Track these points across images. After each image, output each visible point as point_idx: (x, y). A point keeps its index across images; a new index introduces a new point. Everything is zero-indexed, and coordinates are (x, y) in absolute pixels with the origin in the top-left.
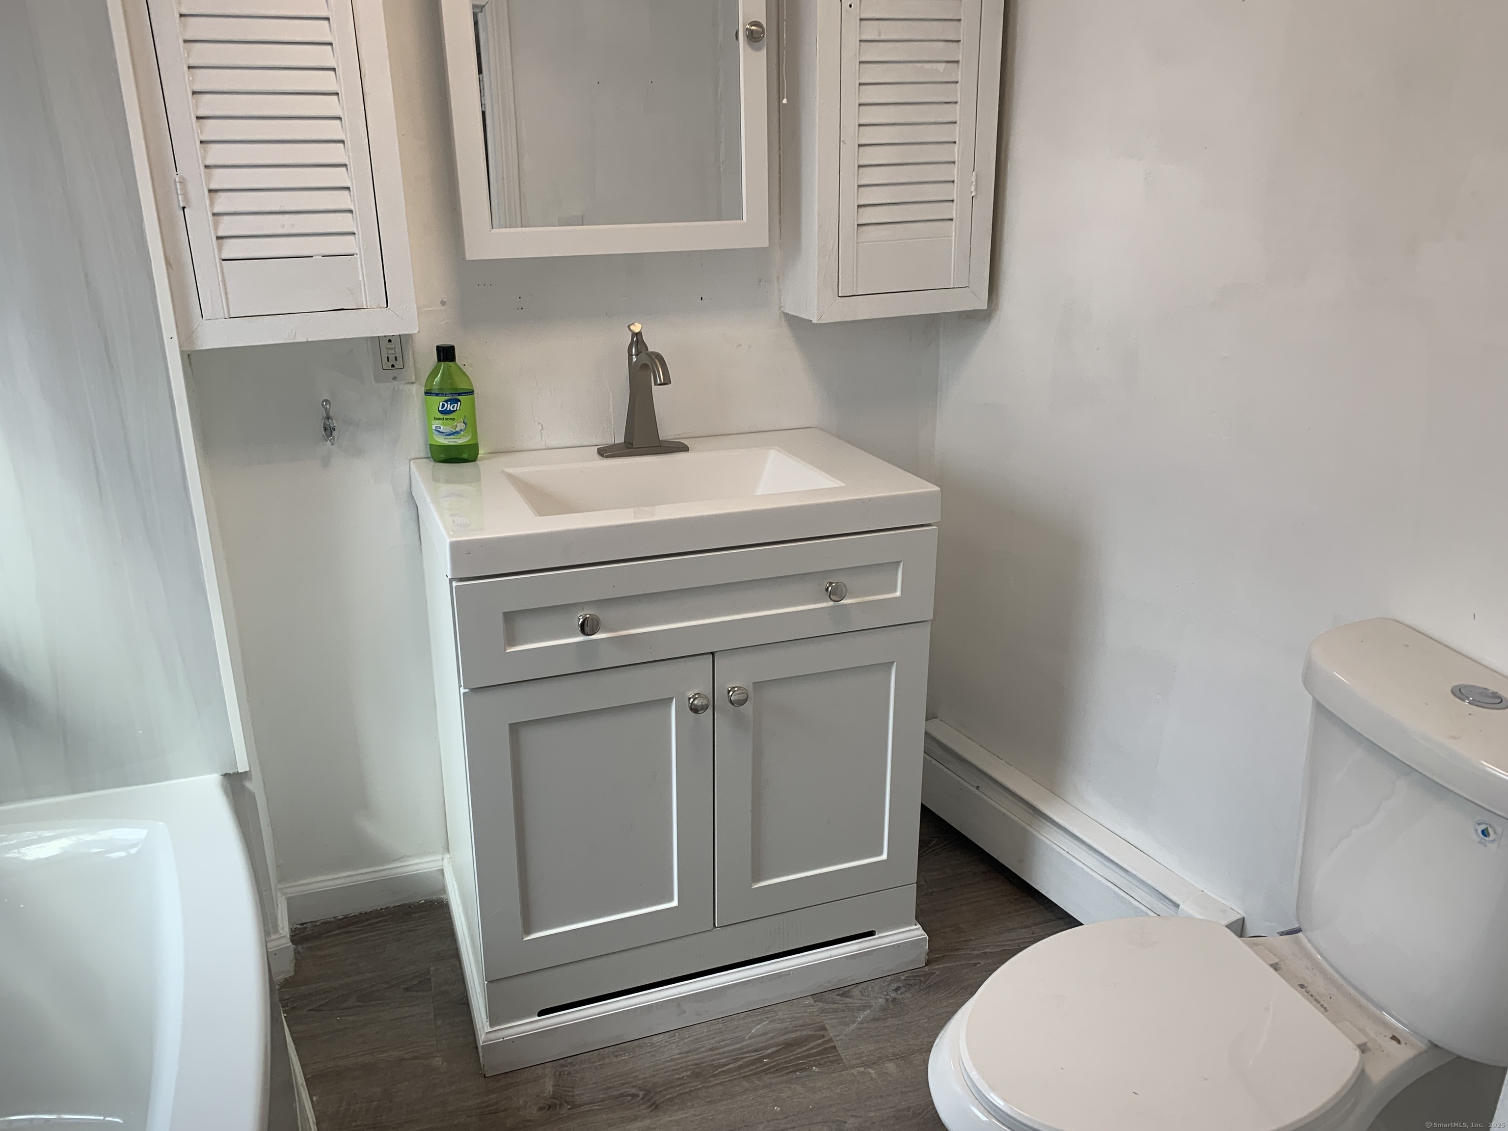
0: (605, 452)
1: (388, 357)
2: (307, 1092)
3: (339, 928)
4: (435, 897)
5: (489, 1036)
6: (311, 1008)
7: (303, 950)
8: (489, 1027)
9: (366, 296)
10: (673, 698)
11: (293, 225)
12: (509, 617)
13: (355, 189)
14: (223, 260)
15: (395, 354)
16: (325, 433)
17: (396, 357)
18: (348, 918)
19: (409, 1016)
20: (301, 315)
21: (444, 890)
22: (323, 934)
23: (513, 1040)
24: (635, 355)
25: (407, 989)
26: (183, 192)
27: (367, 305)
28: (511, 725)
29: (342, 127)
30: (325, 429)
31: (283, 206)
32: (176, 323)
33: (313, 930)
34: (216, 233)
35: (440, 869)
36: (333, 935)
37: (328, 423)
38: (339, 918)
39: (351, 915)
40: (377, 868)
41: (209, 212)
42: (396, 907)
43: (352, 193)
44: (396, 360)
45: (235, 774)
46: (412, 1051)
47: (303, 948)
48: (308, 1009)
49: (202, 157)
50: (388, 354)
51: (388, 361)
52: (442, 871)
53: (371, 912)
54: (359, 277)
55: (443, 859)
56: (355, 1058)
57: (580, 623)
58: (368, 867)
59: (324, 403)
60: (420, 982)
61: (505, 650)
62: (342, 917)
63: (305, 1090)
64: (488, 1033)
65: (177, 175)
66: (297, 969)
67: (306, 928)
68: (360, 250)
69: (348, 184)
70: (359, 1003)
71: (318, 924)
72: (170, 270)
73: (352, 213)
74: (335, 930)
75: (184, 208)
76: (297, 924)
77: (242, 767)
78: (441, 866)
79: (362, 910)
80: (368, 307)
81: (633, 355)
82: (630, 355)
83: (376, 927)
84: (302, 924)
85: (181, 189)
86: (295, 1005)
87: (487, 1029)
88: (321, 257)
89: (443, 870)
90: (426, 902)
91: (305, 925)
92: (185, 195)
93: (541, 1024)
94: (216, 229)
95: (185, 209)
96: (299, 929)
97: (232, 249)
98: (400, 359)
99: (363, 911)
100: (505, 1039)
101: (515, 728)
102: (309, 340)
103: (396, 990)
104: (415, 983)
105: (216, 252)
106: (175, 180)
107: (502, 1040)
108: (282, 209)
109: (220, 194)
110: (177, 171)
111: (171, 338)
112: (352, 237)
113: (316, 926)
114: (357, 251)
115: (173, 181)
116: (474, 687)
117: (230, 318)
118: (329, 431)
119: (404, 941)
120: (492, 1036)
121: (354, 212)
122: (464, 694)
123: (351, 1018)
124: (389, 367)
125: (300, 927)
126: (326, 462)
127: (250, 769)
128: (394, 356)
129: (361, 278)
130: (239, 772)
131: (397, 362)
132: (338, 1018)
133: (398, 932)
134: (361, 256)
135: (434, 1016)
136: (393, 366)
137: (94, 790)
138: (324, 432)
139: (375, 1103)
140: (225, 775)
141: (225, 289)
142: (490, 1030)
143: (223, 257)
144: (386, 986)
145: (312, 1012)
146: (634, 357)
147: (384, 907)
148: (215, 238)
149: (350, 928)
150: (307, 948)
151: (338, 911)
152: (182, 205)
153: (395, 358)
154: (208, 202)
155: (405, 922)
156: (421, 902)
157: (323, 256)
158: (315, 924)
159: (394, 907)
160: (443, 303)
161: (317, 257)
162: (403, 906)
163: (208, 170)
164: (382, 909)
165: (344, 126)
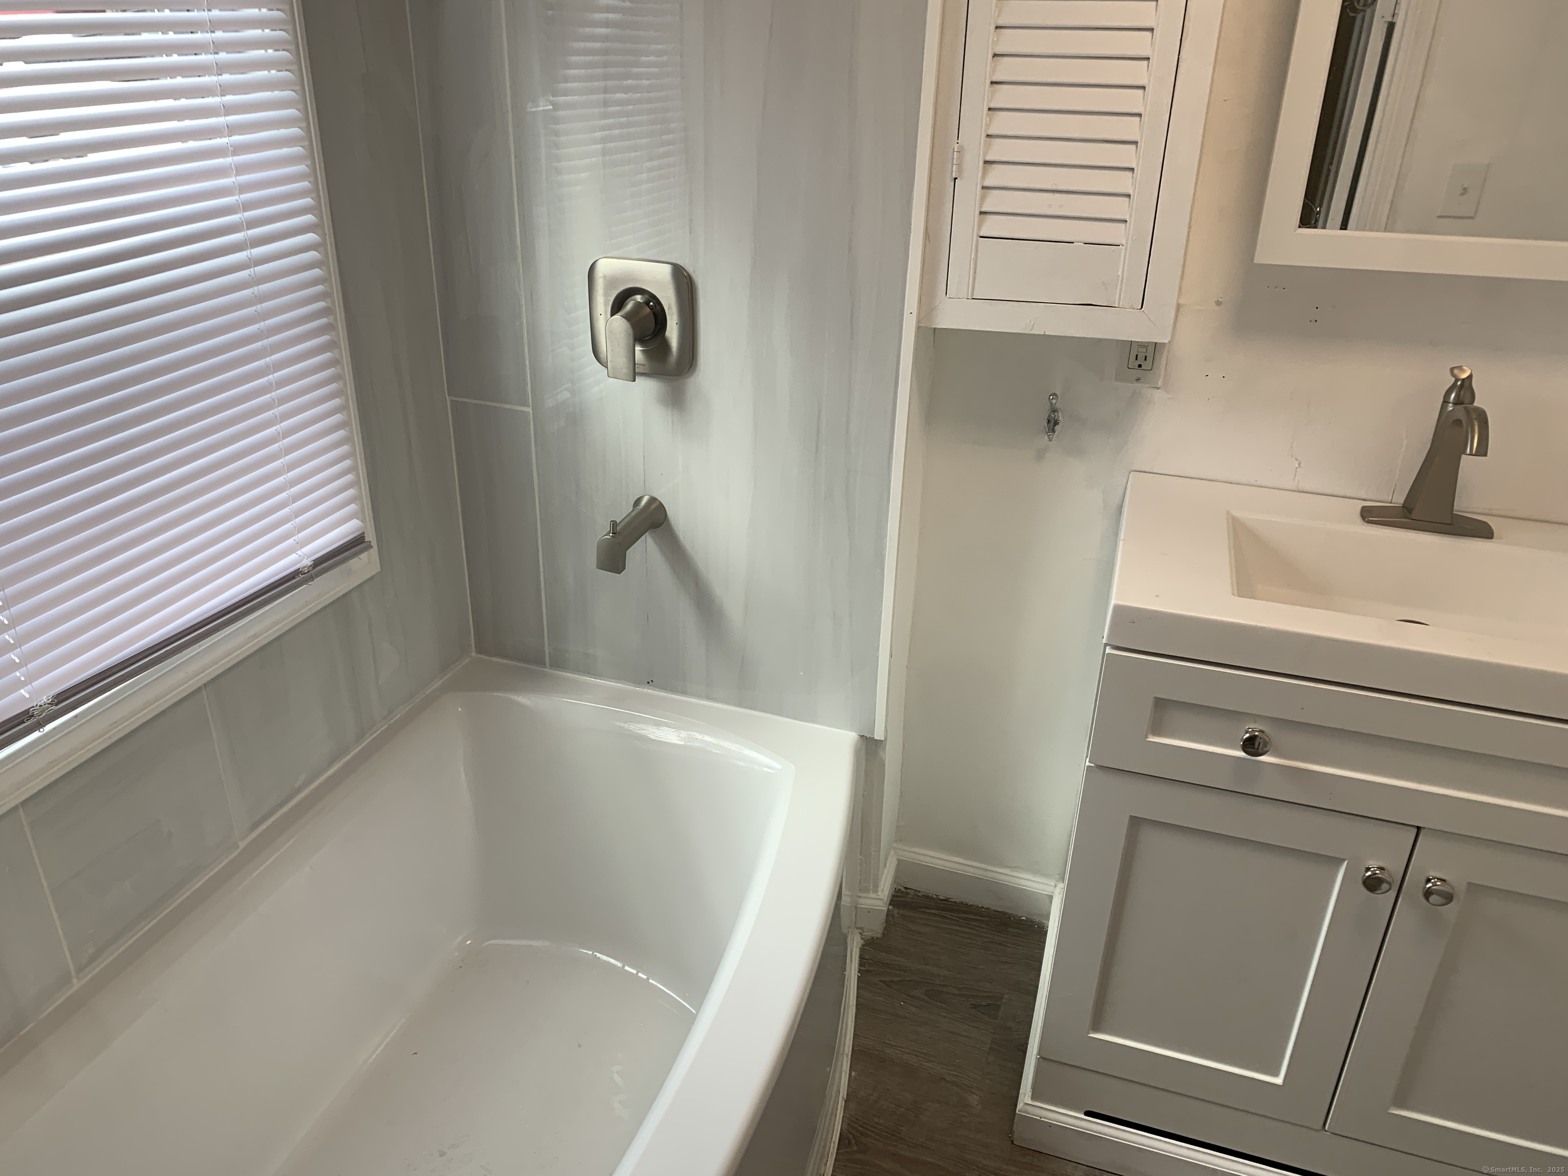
0: (1369, 515)
1: (1137, 355)
2: (849, 1064)
3: (937, 909)
4: (1037, 919)
5: (1027, 1108)
6: (883, 979)
7: (898, 916)
8: (1030, 1098)
9: (1120, 294)
10: (1345, 860)
11: (1061, 206)
12: (1160, 704)
13: (1139, 172)
14: (981, 237)
15: (1146, 352)
16: (1048, 426)
17: (1146, 357)
18: (948, 901)
19: (966, 1036)
20: (1045, 306)
21: (1047, 917)
22: (920, 908)
23: (1050, 1125)
24: (1453, 404)
25: (975, 1006)
26: (958, 163)
27: (1119, 304)
28: (1133, 818)
29: (1144, 99)
30: (1049, 422)
31: (1056, 184)
32: (920, 297)
33: (913, 898)
34: (981, 207)
35: (1050, 895)
36: (930, 914)
37: (1053, 416)
38: (941, 898)
39: (952, 900)
40: (989, 868)
41: (979, 186)
42: (997, 911)
43: (1134, 176)
44: (1145, 359)
45: (870, 738)
46: (955, 1075)
47: (898, 913)
48: (880, 979)
49: (986, 125)
50: (1138, 352)
51: (1136, 359)
52: (1051, 898)
53: (972, 905)
54: (1118, 271)
55: (1056, 886)
56: (901, 1053)
57: (1244, 737)
58: (981, 862)
59: (1051, 397)
60: (989, 1005)
61: (1146, 738)
62: (944, 898)
63: (847, 1062)
64: (1026, 1104)
65: (958, 143)
66: (885, 932)
67: (908, 893)
68: (1127, 240)
69: (1133, 165)
70: (925, 998)
71: (920, 894)
72: (927, 242)
73: (1130, 198)
74: (932, 909)
75: (955, 179)
76: (902, 886)
77: (879, 735)
78: (1051, 893)
79: (963, 900)
80: (1120, 306)
81: (1449, 403)
82: (1446, 402)
83: (970, 924)
84: (906, 888)
85: (958, 158)
86: (872, 969)
87: (1028, 1100)
88: (1083, 244)
89: (1052, 896)
90: (1028, 920)
91: (908, 891)
92: (960, 165)
93: (1083, 1124)
94: (981, 205)
95: (957, 180)
96: (902, 892)
97: (992, 226)
98: (1149, 359)
99: (965, 901)
100: (1042, 1119)
101: (1136, 822)
102: (1046, 334)
103: (963, 1001)
104: (984, 1003)
105: (976, 228)
106: (954, 149)
107: (1039, 1118)
108: (1054, 188)
109: (994, 166)
110: (958, 140)
111: (911, 313)
112: (1122, 225)
113: (918, 896)
114: (1124, 242)
115: (952, 149)
116: (1101, 765)
117: (973, 299)
118: (1052, 424)
119: (990, 952)
120: (1030, 1109)
121: (1132, 197)
122: (1089, 767)
123: (913, 1009)
124: (1135, 367)
125: (904, 890)
126: (1040, 455)
127: (886, 738)
128: (1144, 355)
129: (1120, 273)
130: (875, 738)
131: (1146, 363)
132: (902, 1003)
133: (988, 940)
134: (1126, 249)
135: (990, 1049)
136: (1140, 366)
137: (755, 709)
138: (1046, 424)
139: (902, 1109)
140: (862, 736)
141: (975, 268)
142: (1030, 1102)
143: (982, 234)
144: (957, 992)
145: (882, 984)
146: (1451, 405)
147: (986, 907)
148: (979, 213)
149: (947, 914)
150: (902, 915)
151: (943, 892)
152: (954, 176)
153: (1144, 357)
154: (980, 174)
155: (999, 932)
156: (1023, 918)
157: (1085, 243)
158: (918, 893)
159: (995, 911)
160: (1218, 303)
161: (1077, 244)
162: (1004, 913)
163: (988, 140)
164: (982, 907)
165: (1145, 97)
